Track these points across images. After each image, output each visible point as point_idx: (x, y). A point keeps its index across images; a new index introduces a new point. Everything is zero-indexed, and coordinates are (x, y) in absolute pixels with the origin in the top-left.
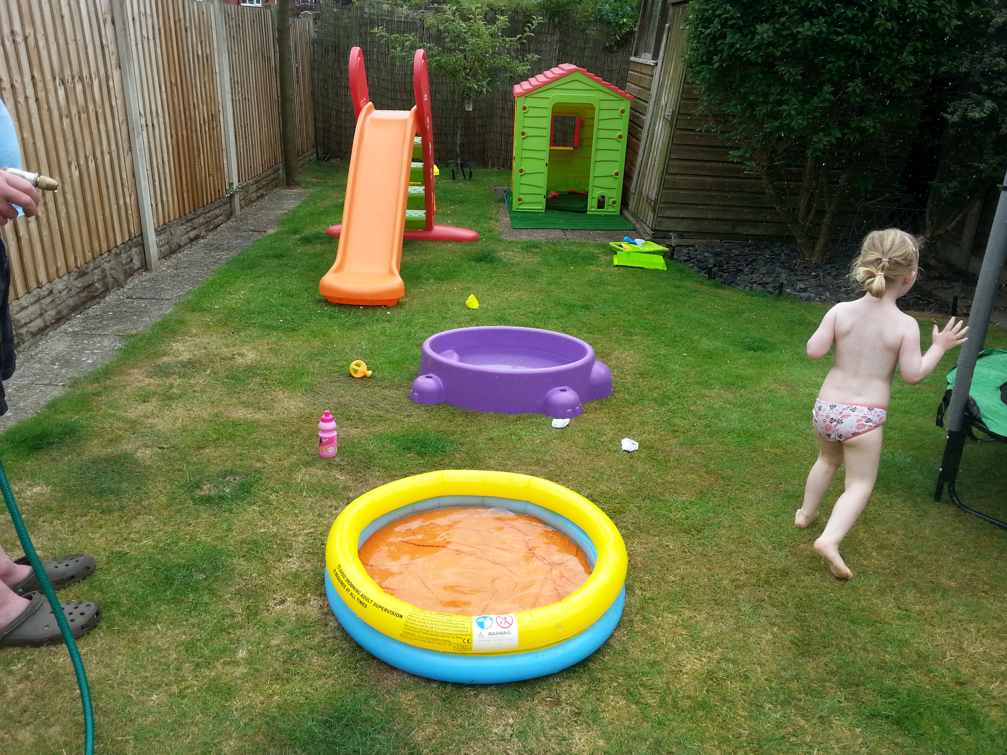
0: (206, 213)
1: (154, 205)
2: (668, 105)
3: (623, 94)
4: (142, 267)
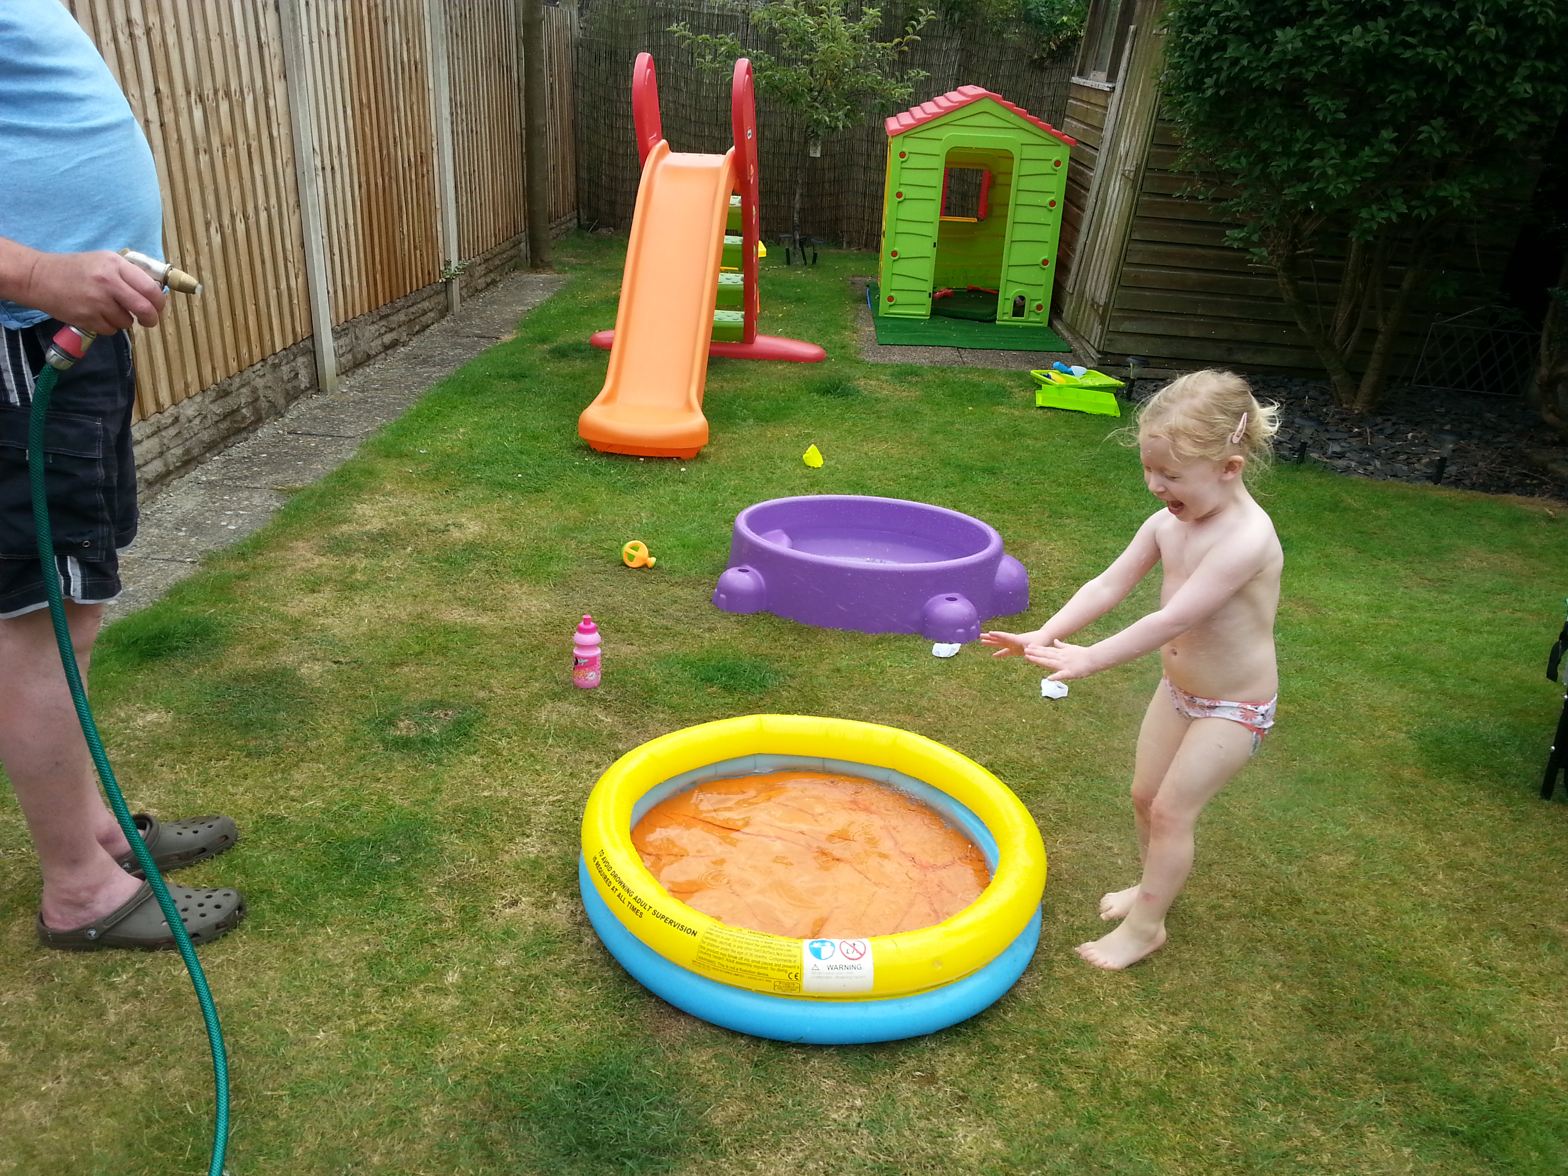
0: (408, 307)
1: (331, 292)
2: (1131, 154)
3: (1059, 136)
4: (312, 386)
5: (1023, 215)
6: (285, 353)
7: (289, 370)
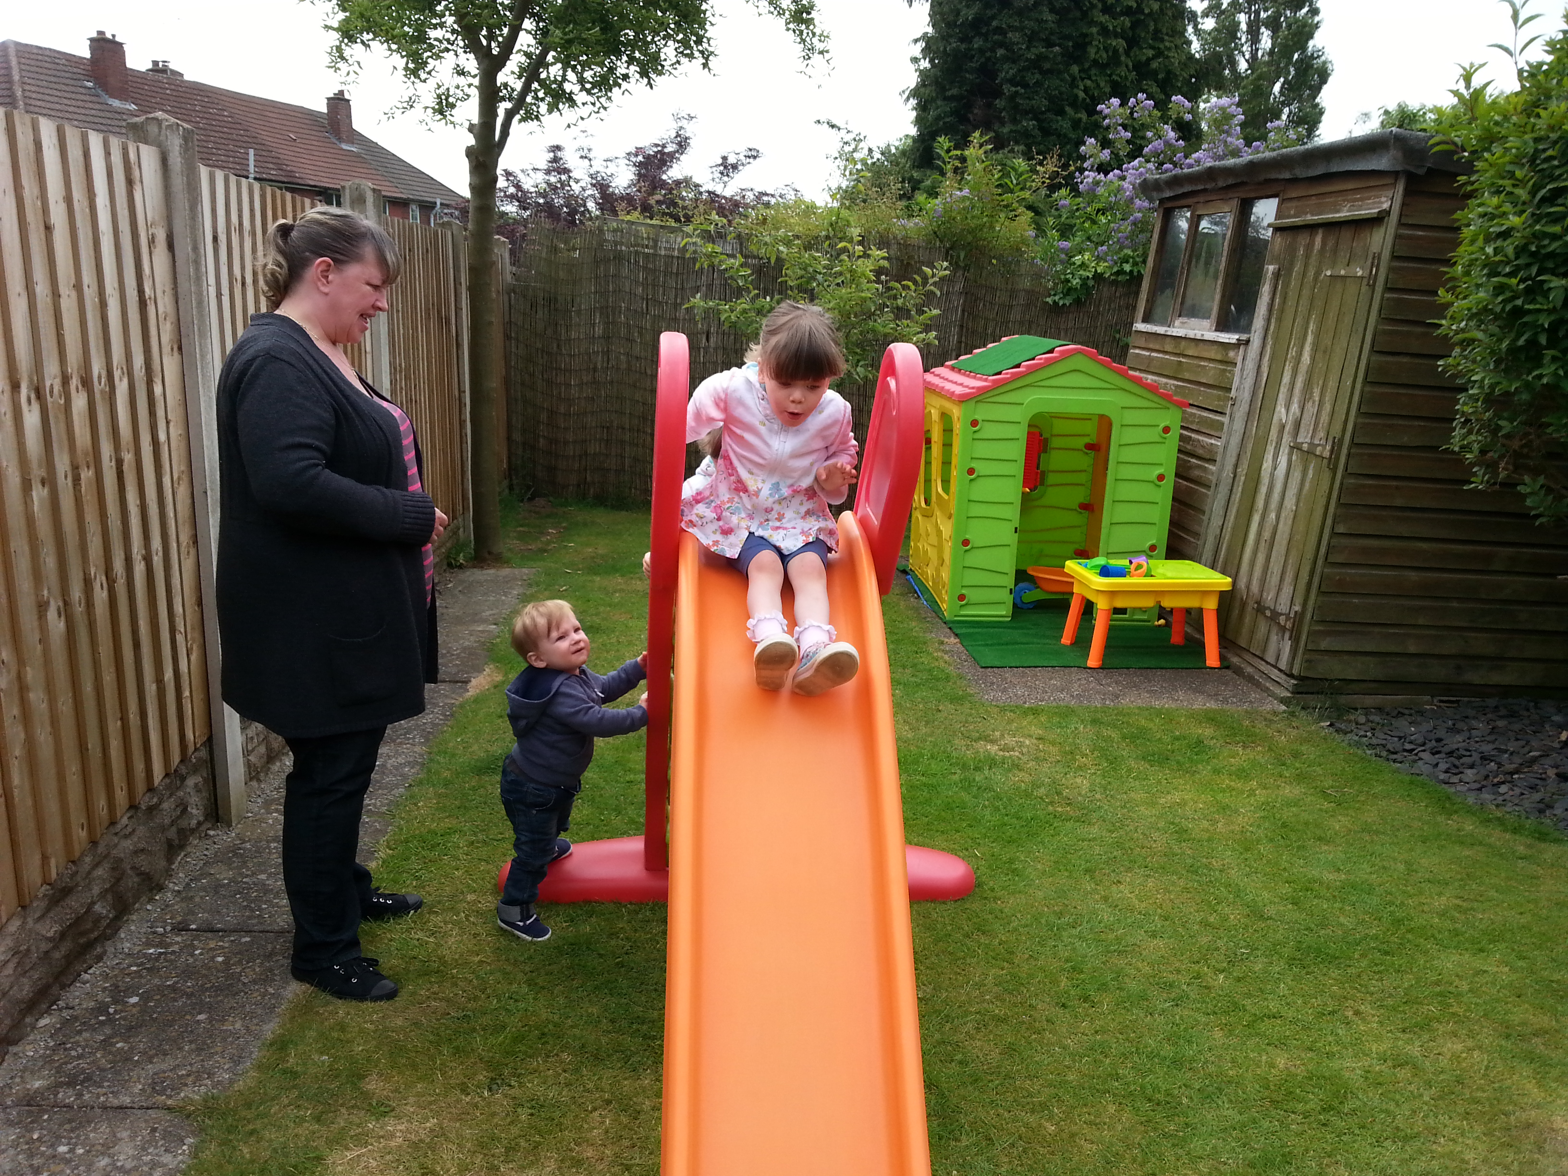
2: (1308, 423)
3: (1167, 397)
4: (207, 817)
5: (1126, 491)
6: (167, 781)
7: (173, 807)
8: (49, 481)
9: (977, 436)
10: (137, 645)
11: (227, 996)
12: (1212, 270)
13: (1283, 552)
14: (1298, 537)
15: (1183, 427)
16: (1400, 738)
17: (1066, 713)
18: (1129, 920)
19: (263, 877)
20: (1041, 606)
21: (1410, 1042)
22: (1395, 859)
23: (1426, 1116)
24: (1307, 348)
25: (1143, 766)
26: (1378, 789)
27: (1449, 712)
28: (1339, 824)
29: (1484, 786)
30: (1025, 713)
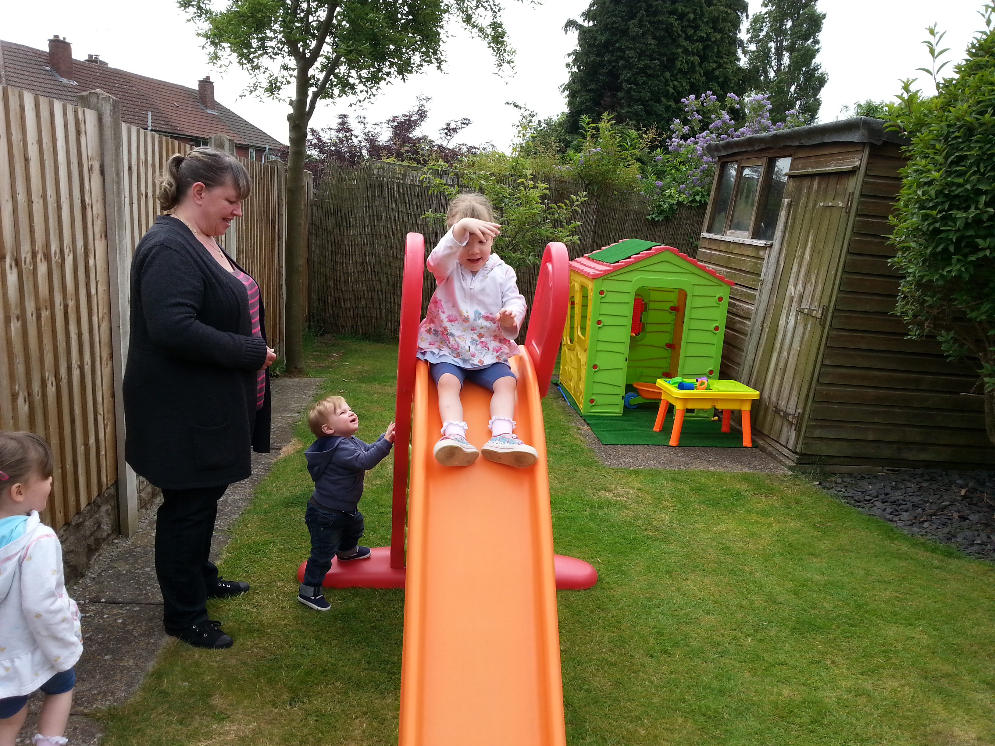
2: (807, 296)
3: (721, 279)
4: (113, 531)
5: (694, 337)
6: (89, 508)
7: (92, 524)
8: (22, 317)
9: (603, 300)
10: (73, 422)
11: (124, 644)
12: (750, 201)
13: (792, 376)
14: (801, 367)
15: (730, 298)
16: (863, 492)
17: (655, 474)
18: (693, 603)
19: (148, 569)
20: (641, 407)
21: (866, 680)
22: (858, 567)
23: (875, 727)
24: (808, 250)
25: (703, 507)
26: (848, 524)
27: (892, 476)
28: (824, 545)
29: (914, 523)
30: (630, 474)
